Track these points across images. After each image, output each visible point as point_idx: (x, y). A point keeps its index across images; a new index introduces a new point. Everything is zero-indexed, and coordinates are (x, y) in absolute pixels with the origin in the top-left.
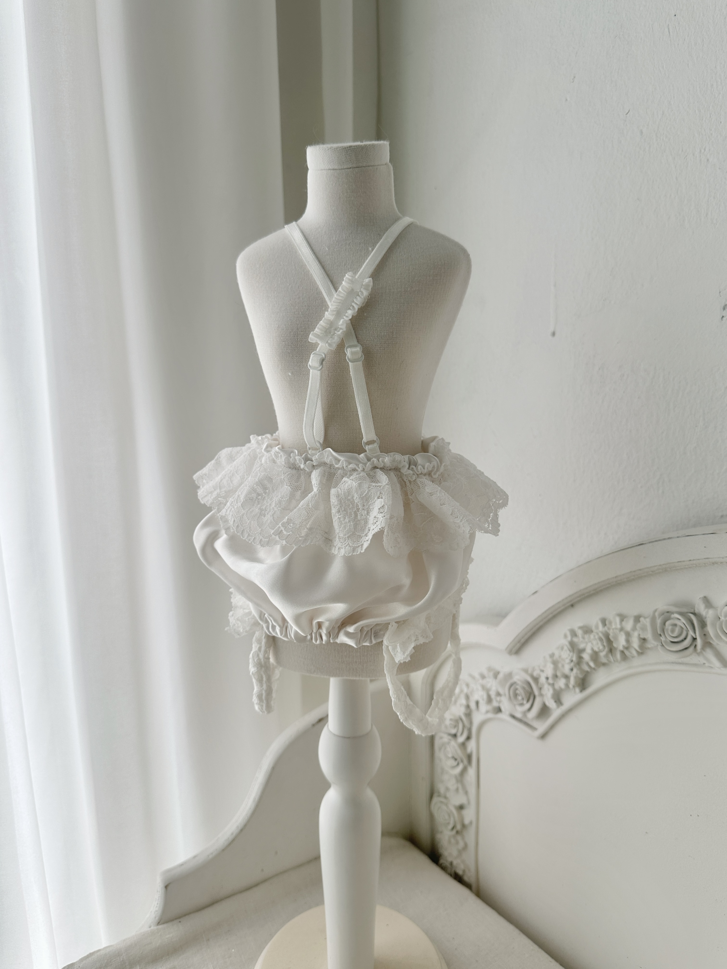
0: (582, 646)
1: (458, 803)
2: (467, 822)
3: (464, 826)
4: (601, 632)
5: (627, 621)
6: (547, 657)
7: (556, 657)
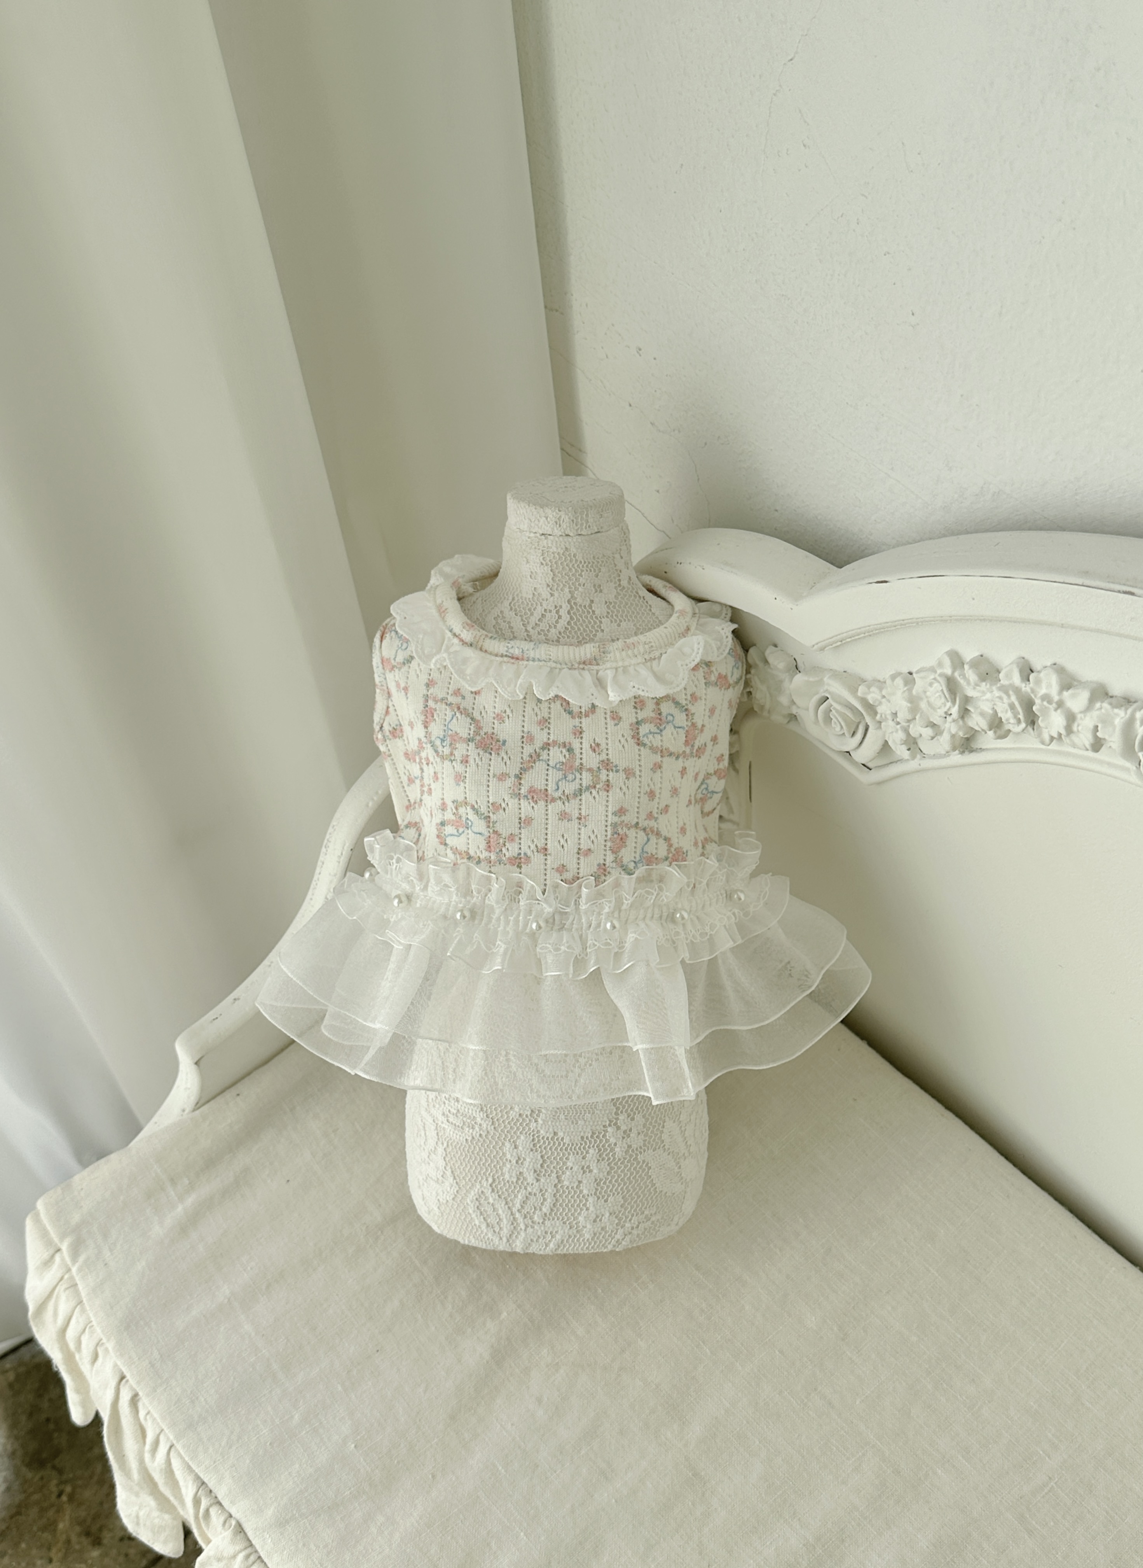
0: (973, 694)
4: (1017, 691)
5: (1073, 696)
6: (899, 681)
7: (917, 689)
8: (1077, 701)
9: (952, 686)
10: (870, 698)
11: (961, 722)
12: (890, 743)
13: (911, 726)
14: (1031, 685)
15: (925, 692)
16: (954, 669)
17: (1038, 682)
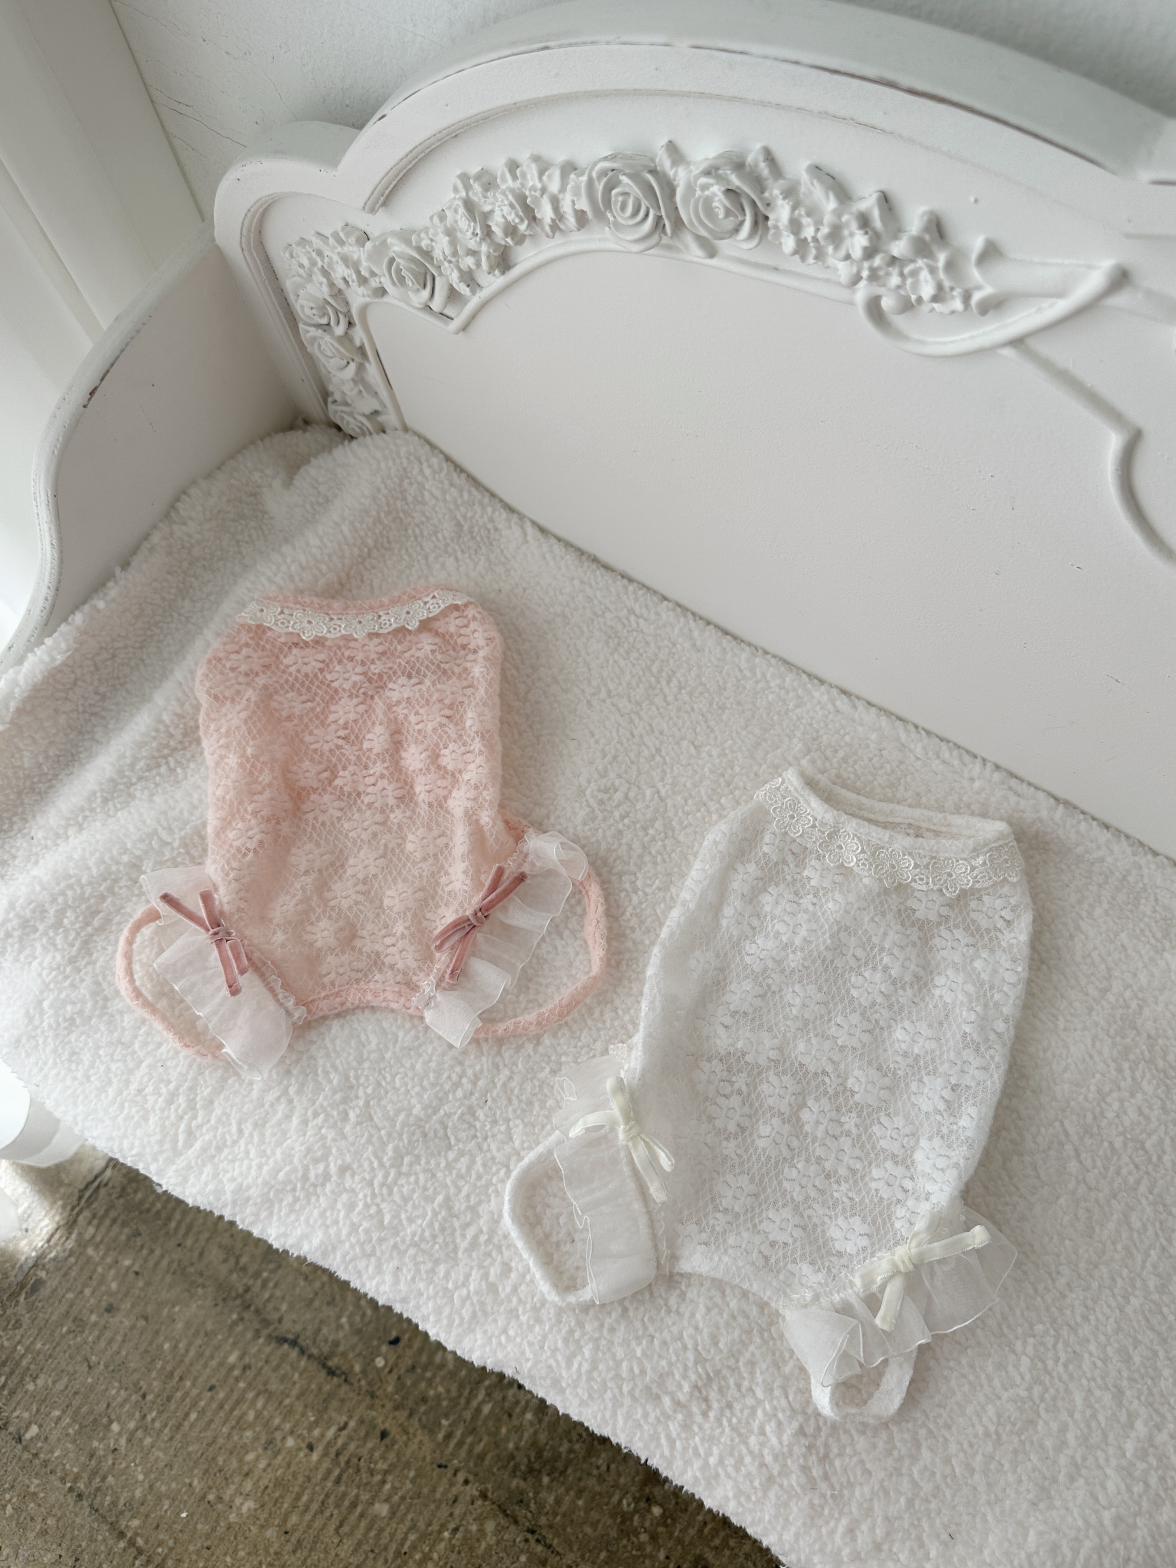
4: (512, 191)
5: (550, 176)
6: (436, 220)
7: (449, 221)
8: (554, 183)
9: (469, 206)
10: (424, 246)
11: (488, 241)
12: (455, 286)
13: (459, 261)
14: (520, 180)
15: (456, 223)
16: (467, 192)
17: (524, 174)
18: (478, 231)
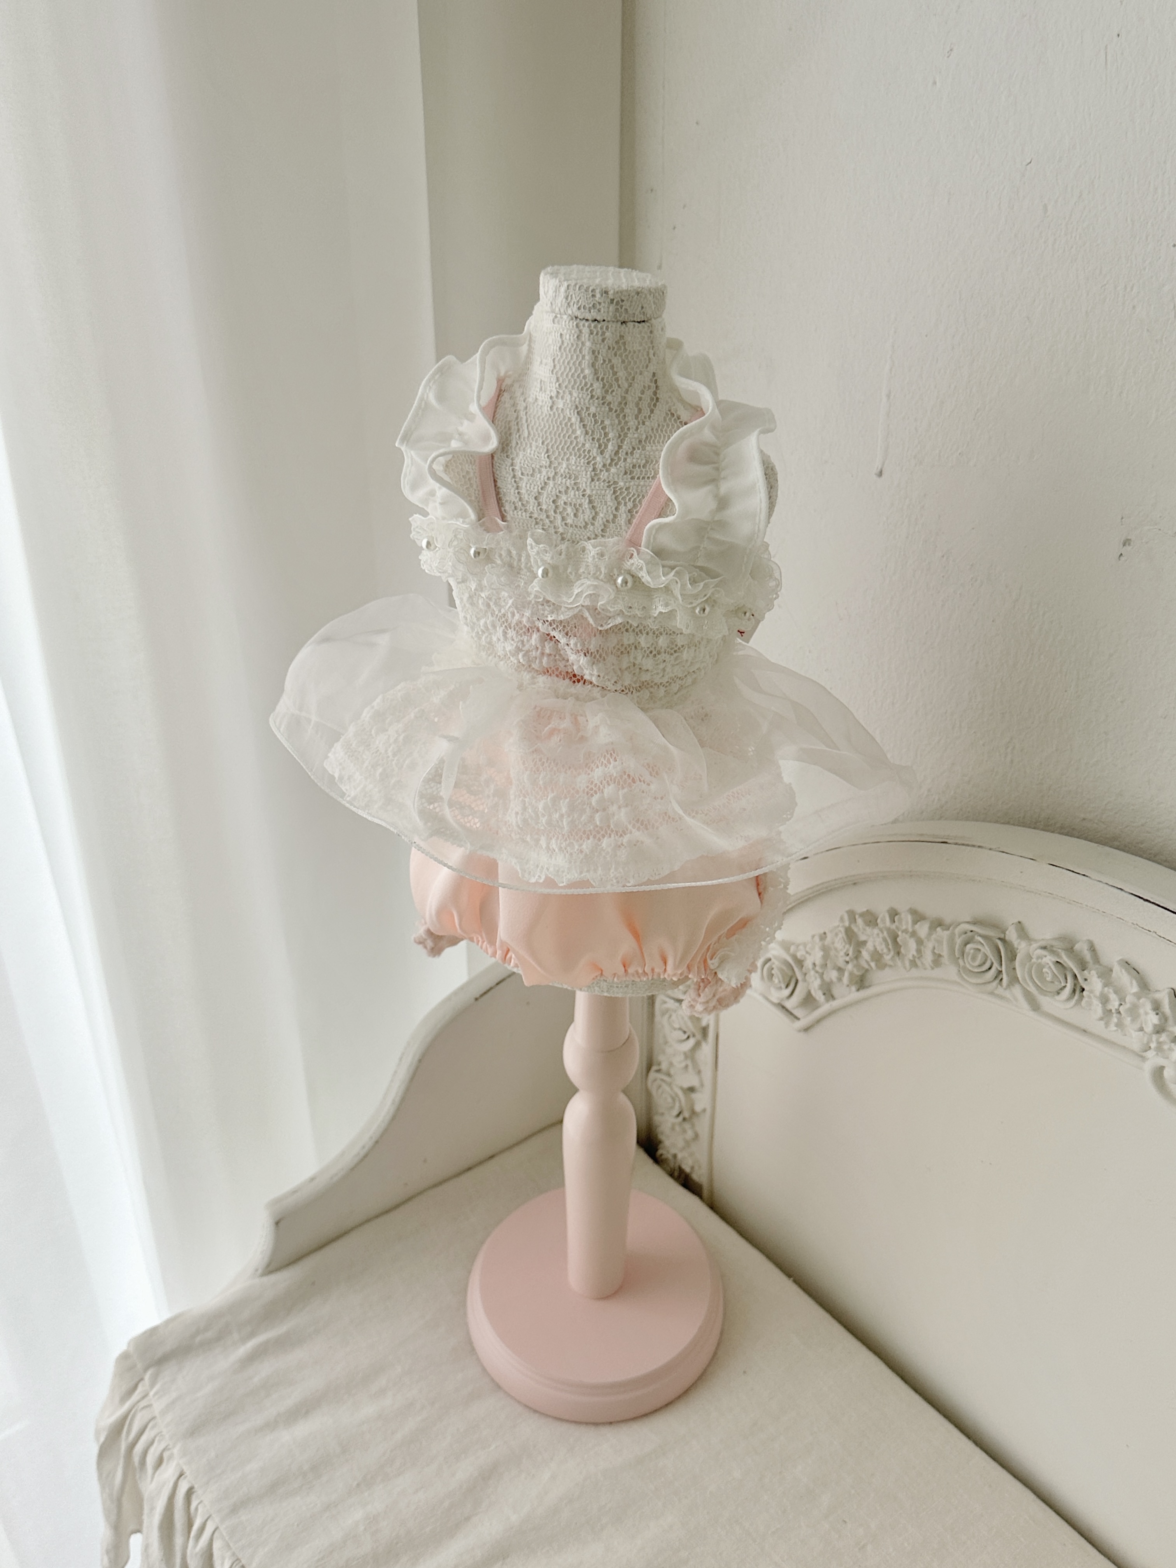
0: (863, 938)
1: (686, 1085)
2: (698, 1108)
3: (693, 1113)
4: (889, 930)
5: (921, 927)
6: (817, 938)
7: (828, 941)
8: (923, 930)
9: (850, 934)
10: (799, 955)
11: (855, 962)
12: (813, 992)
13: (825, 973)
14: (897, 923)
15: (833, 943)
16: (850, 923)
17: (900, 920)
18: (851, 953)
